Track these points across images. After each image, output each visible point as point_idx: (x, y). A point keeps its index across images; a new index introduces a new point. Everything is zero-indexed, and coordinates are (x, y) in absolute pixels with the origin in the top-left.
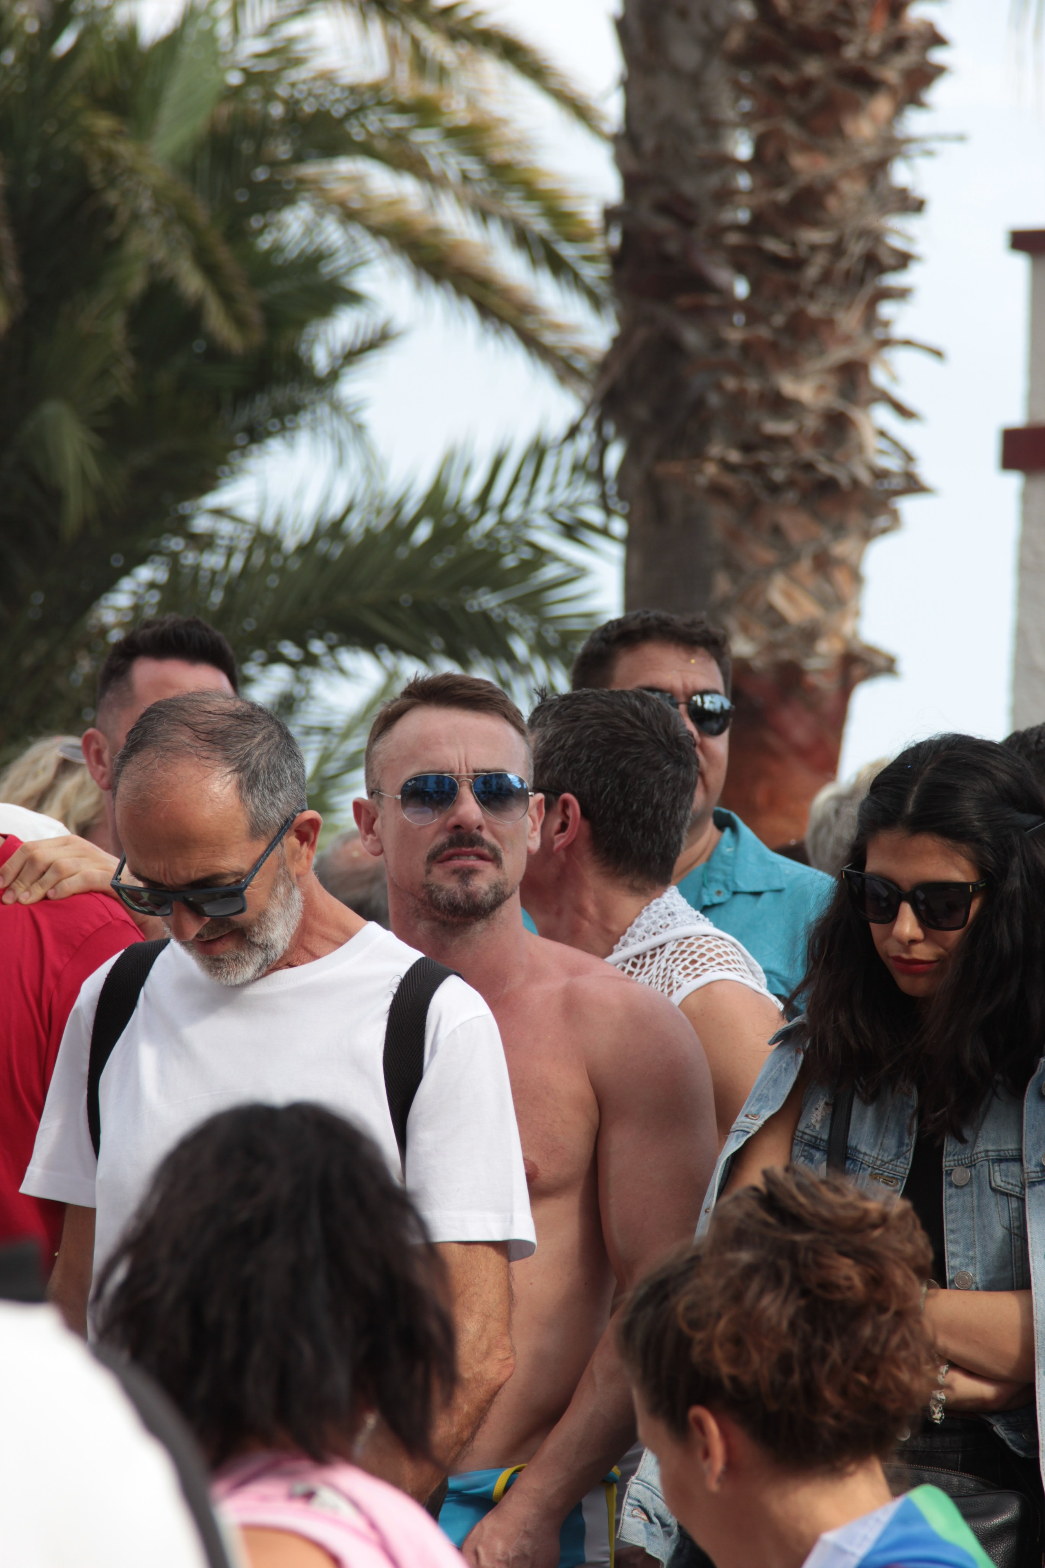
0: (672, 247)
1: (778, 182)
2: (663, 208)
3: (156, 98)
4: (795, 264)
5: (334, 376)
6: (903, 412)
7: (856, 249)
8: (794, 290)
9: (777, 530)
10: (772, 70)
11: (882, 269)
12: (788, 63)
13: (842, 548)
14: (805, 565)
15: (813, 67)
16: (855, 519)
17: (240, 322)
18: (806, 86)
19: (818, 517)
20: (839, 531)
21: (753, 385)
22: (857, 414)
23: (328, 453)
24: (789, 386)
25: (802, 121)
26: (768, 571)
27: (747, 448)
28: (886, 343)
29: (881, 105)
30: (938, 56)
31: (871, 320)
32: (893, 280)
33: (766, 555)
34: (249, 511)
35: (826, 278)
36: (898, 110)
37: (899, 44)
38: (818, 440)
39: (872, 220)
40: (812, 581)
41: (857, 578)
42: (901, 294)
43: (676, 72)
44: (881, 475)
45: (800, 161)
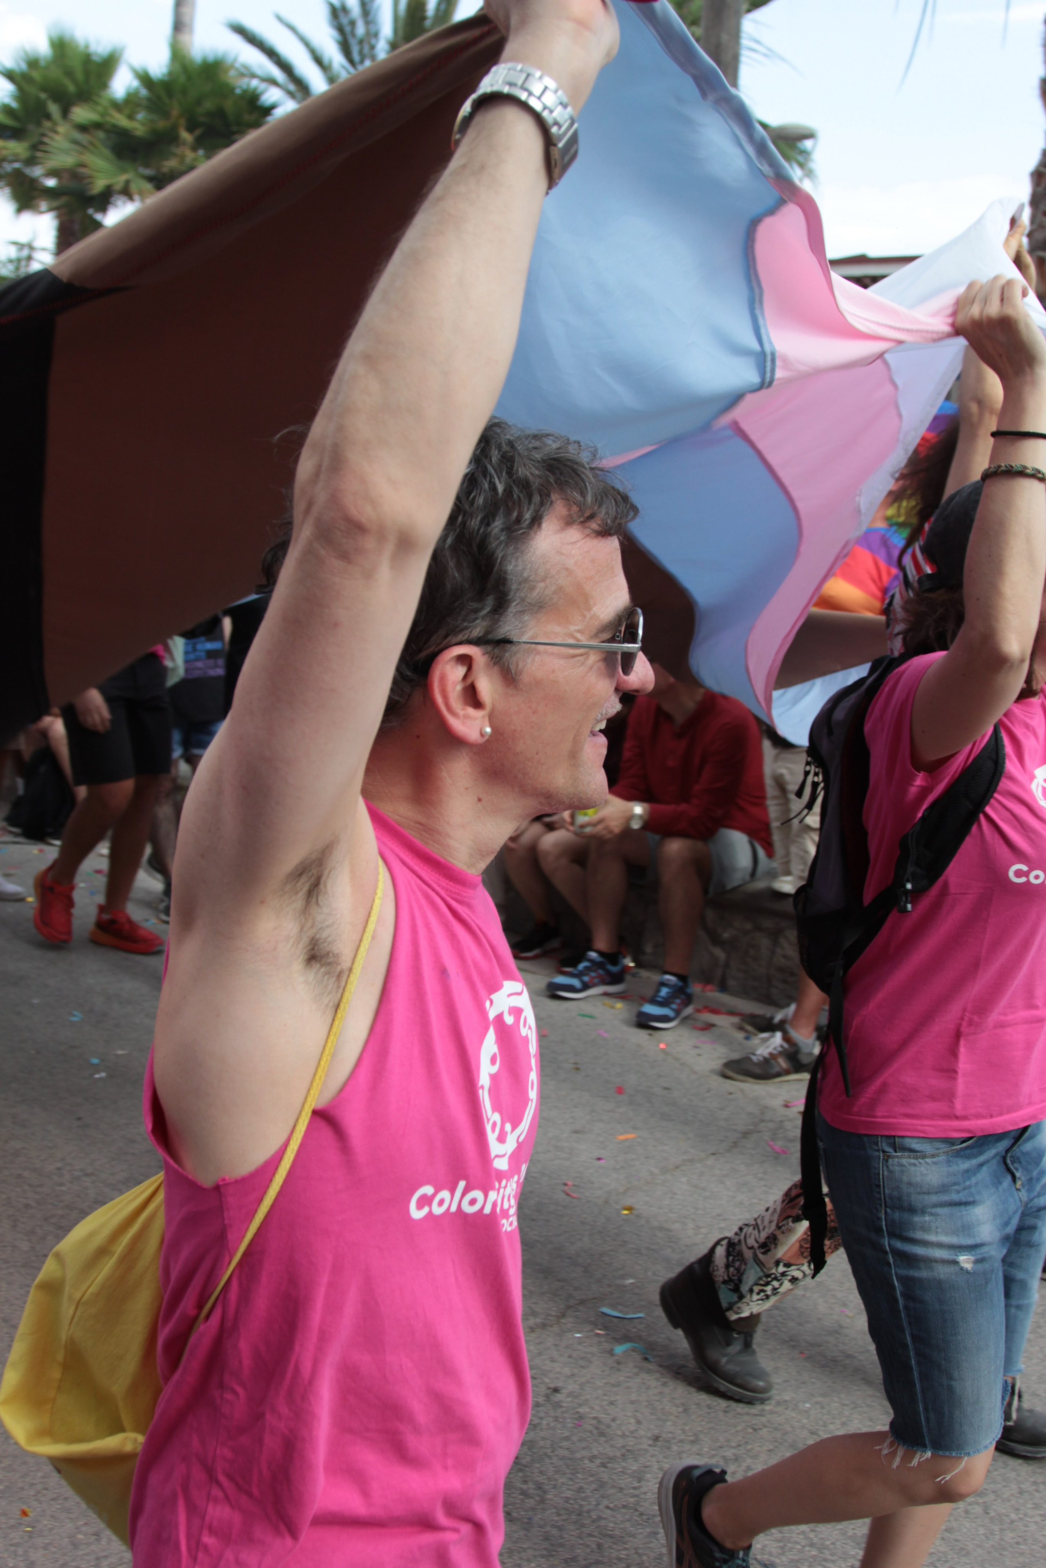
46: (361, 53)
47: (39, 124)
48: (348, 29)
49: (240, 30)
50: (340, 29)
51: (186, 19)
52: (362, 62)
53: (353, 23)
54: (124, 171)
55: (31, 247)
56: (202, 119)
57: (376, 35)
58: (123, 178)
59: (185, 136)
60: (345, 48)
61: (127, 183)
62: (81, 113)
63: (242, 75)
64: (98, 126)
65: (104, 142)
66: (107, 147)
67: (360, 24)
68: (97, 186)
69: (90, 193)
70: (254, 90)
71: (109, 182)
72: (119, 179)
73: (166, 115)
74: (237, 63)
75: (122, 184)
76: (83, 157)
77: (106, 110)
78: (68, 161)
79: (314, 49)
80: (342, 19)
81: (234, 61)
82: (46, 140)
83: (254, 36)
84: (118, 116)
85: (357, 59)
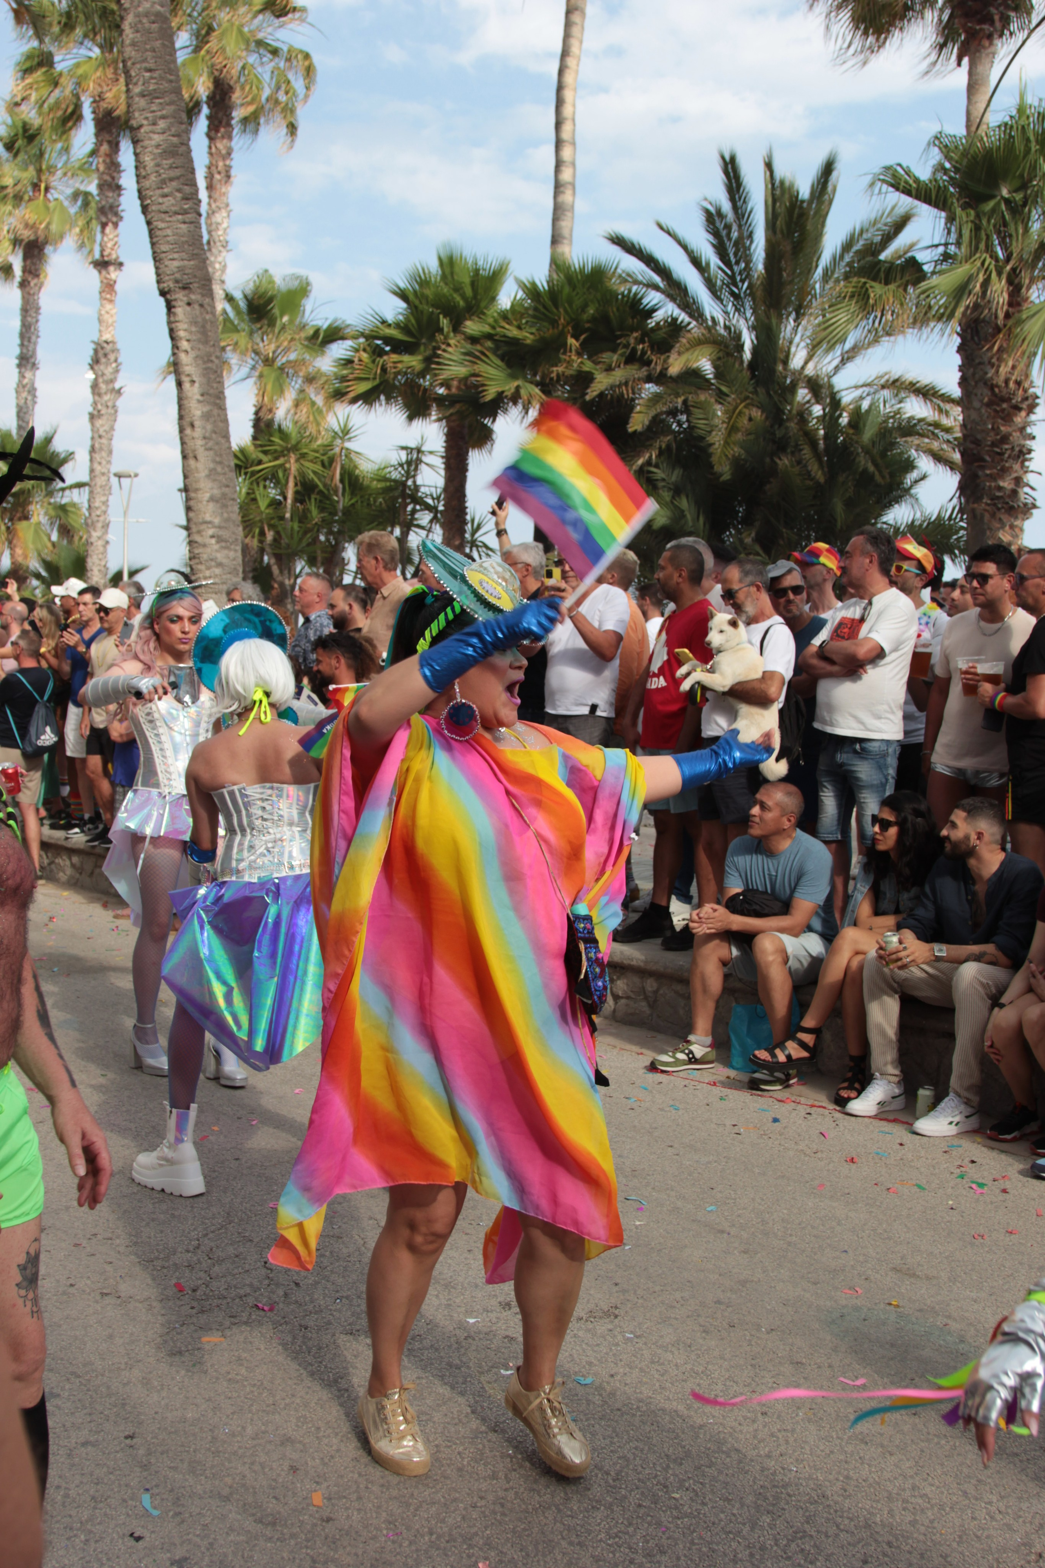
0: (975, 452)
1: (997, 434)
2: (972, 442)
3: (864, 425)
4: (1001, 454)
5: (911, 487)
6: (1033, 489)
7: (1017, 449)
8: (1002, 460)
9: (1000, 519)
10: (995, 407)
11: (1024, 454)
12: (998, 405)
13: (1017, 523)
14: (1007, 528)
15: (1005, 406)
16: (1020, 516)
17: (883, 477)
18: (1003, 410)
19: (1010, 515)
20: (1016, 518)
21: (993, 484)
22: (1019, 490)
23: (909, 507)
24: (1001, 484)
25: (1003, 419)
26: (998, 529)
27: (992, 499)
28: (1026, 472)
29: (1023, 414)
30: (1037, 401)
31: (1022, 465)
32: (1028, 456)
33: (998, 525)
34: (891, 522)
35: (1009, 457)
36: (1028, 415)
37: (1026, 399)
38: (1009, 496)
39: (1022, 442)
40: (1010, 531)
41: (1022, 530)
42: (1030, 459)
43: (974, 409)
44: (1025, 505)
45: (1002, 428)
46: (735, 254)
47: (432, 338)
48: (724, 233)
49: (617, 240)
50: (716, 233)
51: (565, 232)
52: (737, 263)
53: (728, 227)
54: (513, 377)
55: (419, 451)
56: (587, 325)
57: (750, 236)
58: (516, 384)
59: (571, 341)
60: (721, 250)
61: (518, 388)
62: (472, 327)
63: (623, 281)
64: (489, 337)
65: (494, 352)
66: (497, 356)
67: (735, 227)
68: (490, 393)
69: (482, 401)
70: (636, 294)
71: (500, 390)
72: (510, 387)
73: (554, 323)
74: (619, 271)
75: (513, 390)
76: (476, 367)
77: (496, 321)
78: (461, 371)
79: (692, 252)
80: (718, 224)
81: (616, 268)
82: (439, 352)
83: (633, 244)
84: (507, 326)
85: (733, 260)
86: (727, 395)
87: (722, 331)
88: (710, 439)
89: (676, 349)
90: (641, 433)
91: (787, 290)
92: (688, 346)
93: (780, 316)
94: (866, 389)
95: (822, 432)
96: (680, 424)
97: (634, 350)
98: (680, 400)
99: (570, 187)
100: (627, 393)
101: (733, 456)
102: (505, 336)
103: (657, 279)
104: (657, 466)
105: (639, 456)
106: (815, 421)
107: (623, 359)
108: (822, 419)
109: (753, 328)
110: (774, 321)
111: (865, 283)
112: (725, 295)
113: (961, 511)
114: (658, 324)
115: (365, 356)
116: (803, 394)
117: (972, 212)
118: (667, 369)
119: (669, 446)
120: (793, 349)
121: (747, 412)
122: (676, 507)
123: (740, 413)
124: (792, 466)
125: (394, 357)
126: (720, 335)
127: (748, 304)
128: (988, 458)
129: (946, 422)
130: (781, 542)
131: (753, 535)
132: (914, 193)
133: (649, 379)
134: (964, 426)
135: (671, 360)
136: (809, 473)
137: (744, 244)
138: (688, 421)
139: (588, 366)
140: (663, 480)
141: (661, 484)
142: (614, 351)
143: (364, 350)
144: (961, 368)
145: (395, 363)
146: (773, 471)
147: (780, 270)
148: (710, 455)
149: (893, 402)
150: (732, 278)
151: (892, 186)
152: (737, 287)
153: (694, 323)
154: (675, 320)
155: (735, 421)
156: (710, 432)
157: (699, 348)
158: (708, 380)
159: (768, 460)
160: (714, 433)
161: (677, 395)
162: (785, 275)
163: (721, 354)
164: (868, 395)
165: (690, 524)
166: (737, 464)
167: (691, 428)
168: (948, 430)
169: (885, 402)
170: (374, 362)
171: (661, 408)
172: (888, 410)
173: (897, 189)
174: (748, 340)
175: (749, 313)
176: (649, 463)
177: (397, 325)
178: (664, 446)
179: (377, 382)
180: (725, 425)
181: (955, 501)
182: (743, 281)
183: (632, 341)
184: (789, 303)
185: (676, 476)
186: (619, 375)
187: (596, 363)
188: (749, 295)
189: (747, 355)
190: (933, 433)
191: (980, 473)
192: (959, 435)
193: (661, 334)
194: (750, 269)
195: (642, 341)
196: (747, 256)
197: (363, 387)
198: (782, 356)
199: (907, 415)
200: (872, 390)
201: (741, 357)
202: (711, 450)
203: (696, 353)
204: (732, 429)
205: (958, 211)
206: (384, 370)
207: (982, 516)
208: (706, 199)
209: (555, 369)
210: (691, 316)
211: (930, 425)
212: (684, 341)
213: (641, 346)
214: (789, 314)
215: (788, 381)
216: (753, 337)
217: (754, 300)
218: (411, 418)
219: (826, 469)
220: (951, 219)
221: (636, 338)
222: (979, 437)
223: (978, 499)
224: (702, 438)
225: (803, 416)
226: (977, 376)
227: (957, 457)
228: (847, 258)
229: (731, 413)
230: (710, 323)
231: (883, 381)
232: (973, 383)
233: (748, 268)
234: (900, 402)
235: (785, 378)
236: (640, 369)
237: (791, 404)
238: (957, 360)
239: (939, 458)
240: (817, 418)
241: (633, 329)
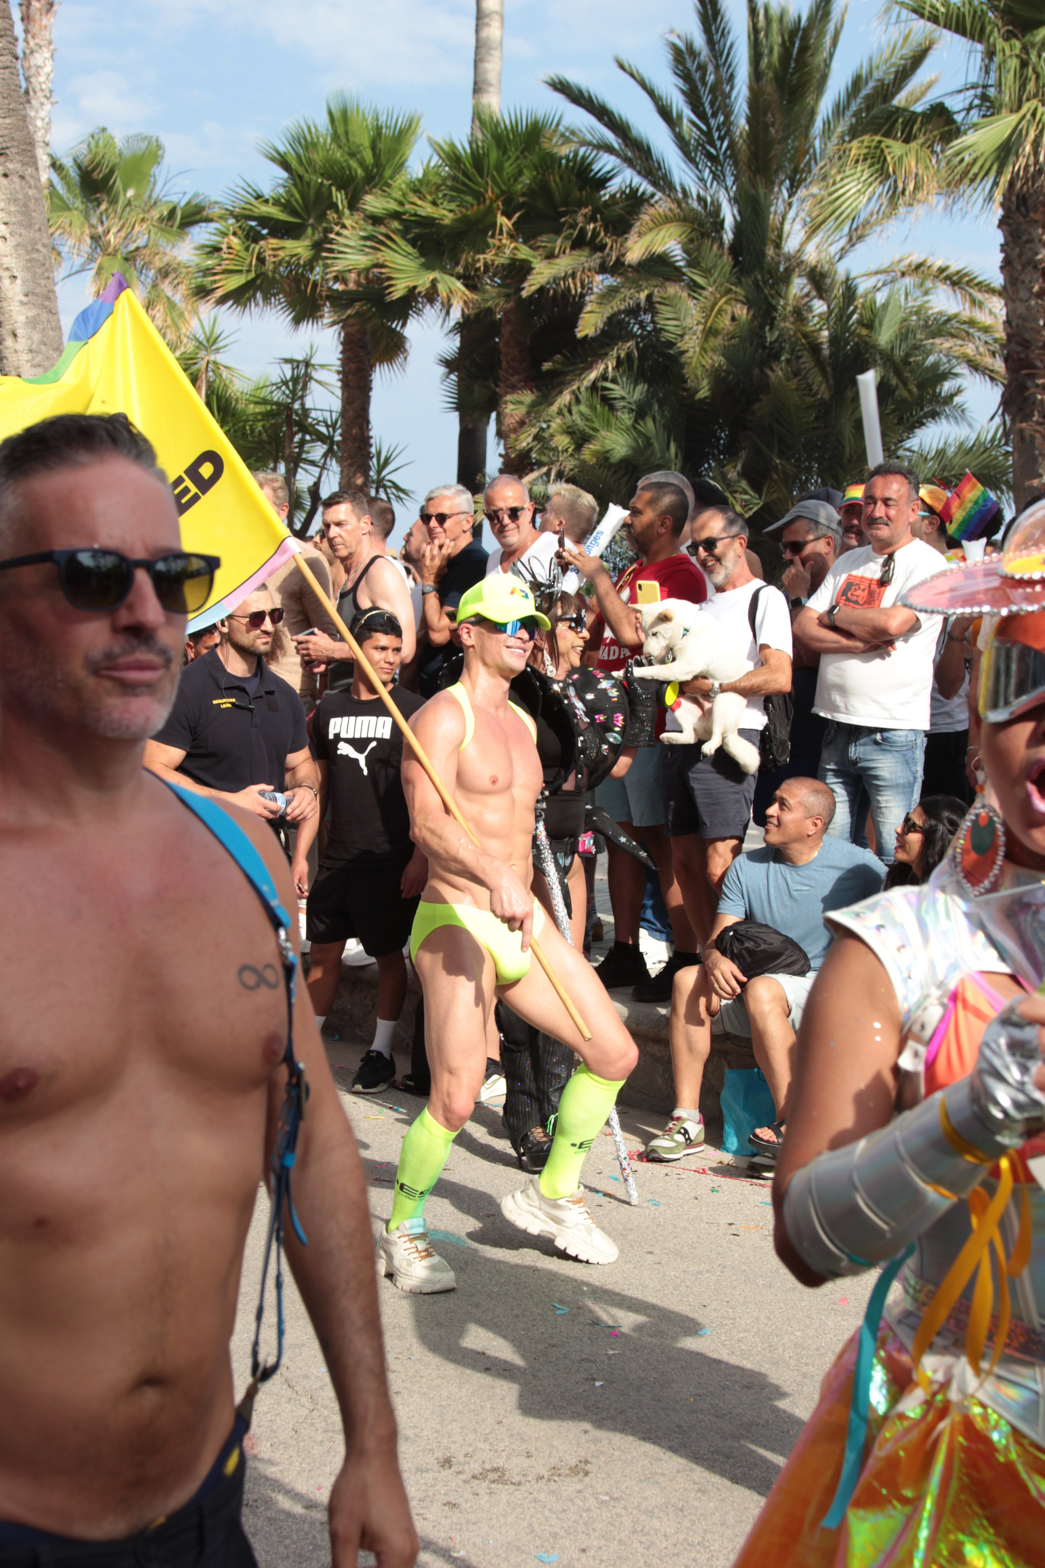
46: (711, 103)
47: (322, 217)
48: (696, 76)
49: (562, 87)
50: (686, 76)
51: (491, 77)
52: (715, 115)
53: (702, 68)
54: (428, 267)
55: (308, 364)
56: (521, 200)
57: (731, 78)
58: (432, 276)
59: (502, 220)
60: (694, 98)
61: (434, 282)
62: (373, 203)
63: (567, 141)
64: (396, 215)
65: (404, 234)
66: (408, 241)
67: (711, 68)
68: (399, 290)
69: (388, 299)
70: (584, 158)
71: (412, 284)
72: (423, 281)
73: (479, 197)
74: (561, 128)
75: (428, 285)
76: (379, 255)
77: (404, 195)
78: (362, 260)
79: (661, 99)
80: (689, 64)
81: (558, 124)
82: (332, 236)
83: (580, 92)
84: (419, 202)
85: (709, 112)
86: (703, 288)
87: (695, 205)
88: (682, 345)
89: (635, 230)
90: (594, 339)
91: (776, 149)
92: (651, 224)
93: (770, 184)
94: (882, 277)
95: (825, 333)
96: (642, 326)
97: (583, 231)
98: (643, 296)
99: (497, 17)
100: (575, 288)
101: (712, 366)
102: (416, 215)
103: (610, 137)
104: (614, 381)
105: (590, 367)
106: (816, 320)
107: (568, 244)
108: (826, 318)
109: (735, 200)
110: (761, 191)
111: (880, 142)
112: (699, 157)
113: (1006, 434)
114: (613, 196)
115: (235, 241)
116: (799, 285)
117: (1017, 44)
118: (624, 255)
119: (629, 355)
120: (787, 227)
121: (729, 309)
122: (639, 432)
123: (720, 311)
124: (788, 379)
125: (274, 242)
126: (693, 210)
127: (728, 170)
128: (1039, 364)
129: (983, 318)
130: (775, 476)
131: (739, 468)
132: (942, 20)
133: (603, 269)
134: (1008, 322)
135: (629, 244)
136: (809, 387)
137: (723, 92)
138: (653, 322)
139: (524, 252)
140: (623, 398)
141: (620, 404)
142: (558, 232)
143: (235, 234)
144: (1004, 248)
145: (274, 249)
146: (764, 386)
147: (766, 126)
148: (682, 366)
149: (918, 293)
150: (708, 134)
151: (915, 11)
152: (714, 146)
153: (659, 195)
154: (634, 191)
155: (714, 321)
156: (682, 336)
157: (668, 226)
158: (678, 269)
159: (756, 371)
160: (687, 337)
161: (639, 289)
162: (772, 131)
163: (693, 235)
164: (884, 285)
165: (659, 455)
166: (717, 377)
167: (658, 331)
168: (986, 330)
169: (907, 295)
170: (247, 249)
171: (617, 305)
172: (910, 304)
173: (922, 16)
174: (729, 215)
175: (730, 181)
176: (604, 377)
177: (277, 202)
178: (622, 355)
179: (252, 275)
180: (701, 327)
181: (998, 420)
182: (722, 139)
183: (580, 219)
184: (780, 168)
185: (639, 392)
186: (565, 263)
187: (534, 248)
188: (730, 157)
189: (728, 236)
190: (968, 333)
191: (1029, 383)
192: (1001, 334)
193: (618, 209)
194: (731, 123)
195: (593, 219)
196: (726, 106)
197: (234, 282)
198: (773, 236)
199: (935, 310)
200: (889, 278)
201: (721, 238)
202: (683, 359)
203: (662, 233)
204: (710, 332)
205: (1000, 44)
206: (261, 260)
207: (1033, 438)
208: (672, 31)
209: (482, 257)
210: (655, 184)
211: (965, 323)
212: (646, 218)
213: (592, 226)
214: (782, 183)
215: (782, 269)
216: (736, 212)
217: (736, 164)
218: (297, 321)
219: (831, 382)
220: (990, 54)
221: (585, 216)
222: (1027, 336)
223: (1027, 417)
224: (671, 344)
225: (800, 314)
226: (1024, 258)
227: (999, 365)
228: (854, 107)
229: (708, 311)
230: (680, 195)
231: (903, 266)
232: (1019, 268)
233: (728, 123)
234: (926, 293)
235: (778, 264)
236: (591, 255)
237: (785, 298)
238: (999, 237)
239: (975, 366)
240: (820, 315)
241: (581, 204)
